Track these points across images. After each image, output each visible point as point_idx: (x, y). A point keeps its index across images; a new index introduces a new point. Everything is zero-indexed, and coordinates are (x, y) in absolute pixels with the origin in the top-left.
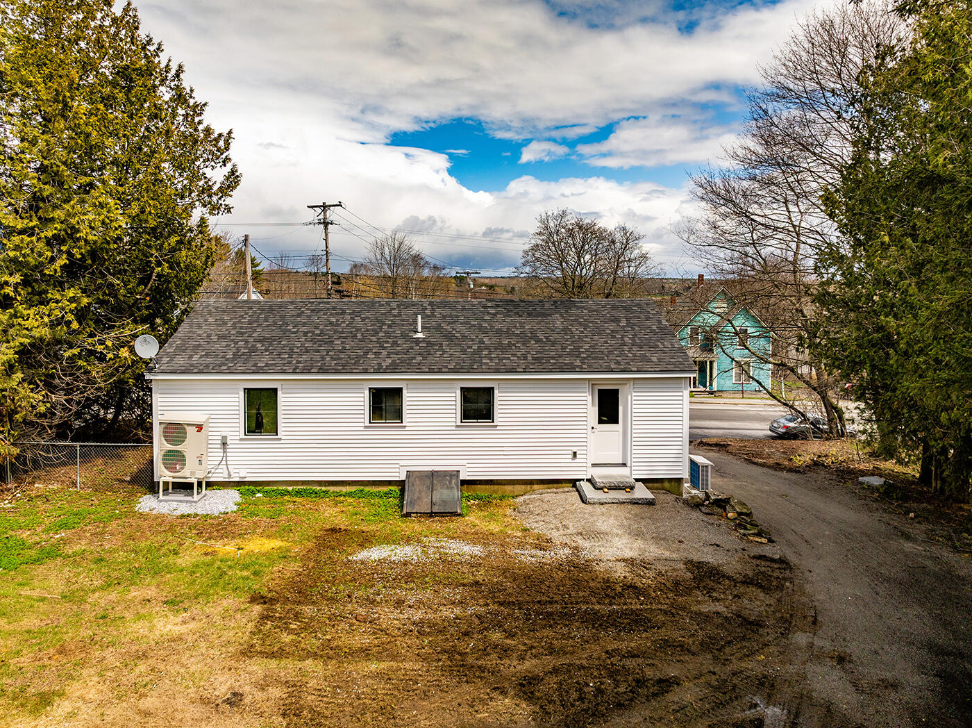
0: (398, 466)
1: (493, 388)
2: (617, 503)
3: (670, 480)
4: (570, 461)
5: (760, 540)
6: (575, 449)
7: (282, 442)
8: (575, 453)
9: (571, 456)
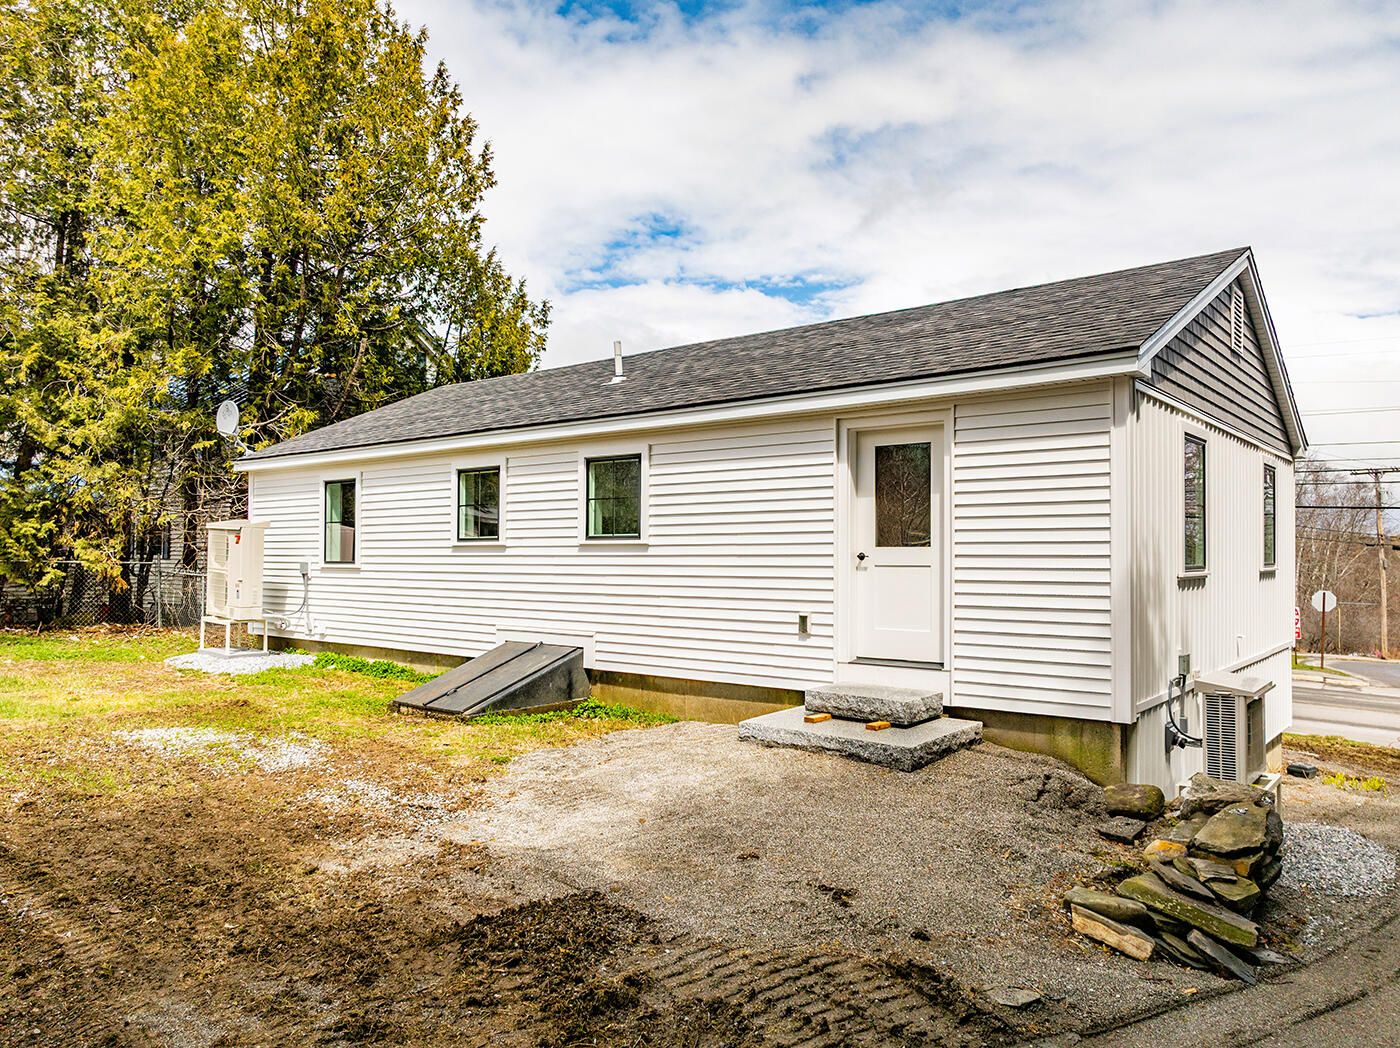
0: (493, 630)
1: (638, 456)
2: (803, 748)
3: (1078, 725)
4: (795, 640)
5: (1112, 939)
6: (805, 609)
7: (362, 575)
8: (803, 619)
9: (796, 629)
